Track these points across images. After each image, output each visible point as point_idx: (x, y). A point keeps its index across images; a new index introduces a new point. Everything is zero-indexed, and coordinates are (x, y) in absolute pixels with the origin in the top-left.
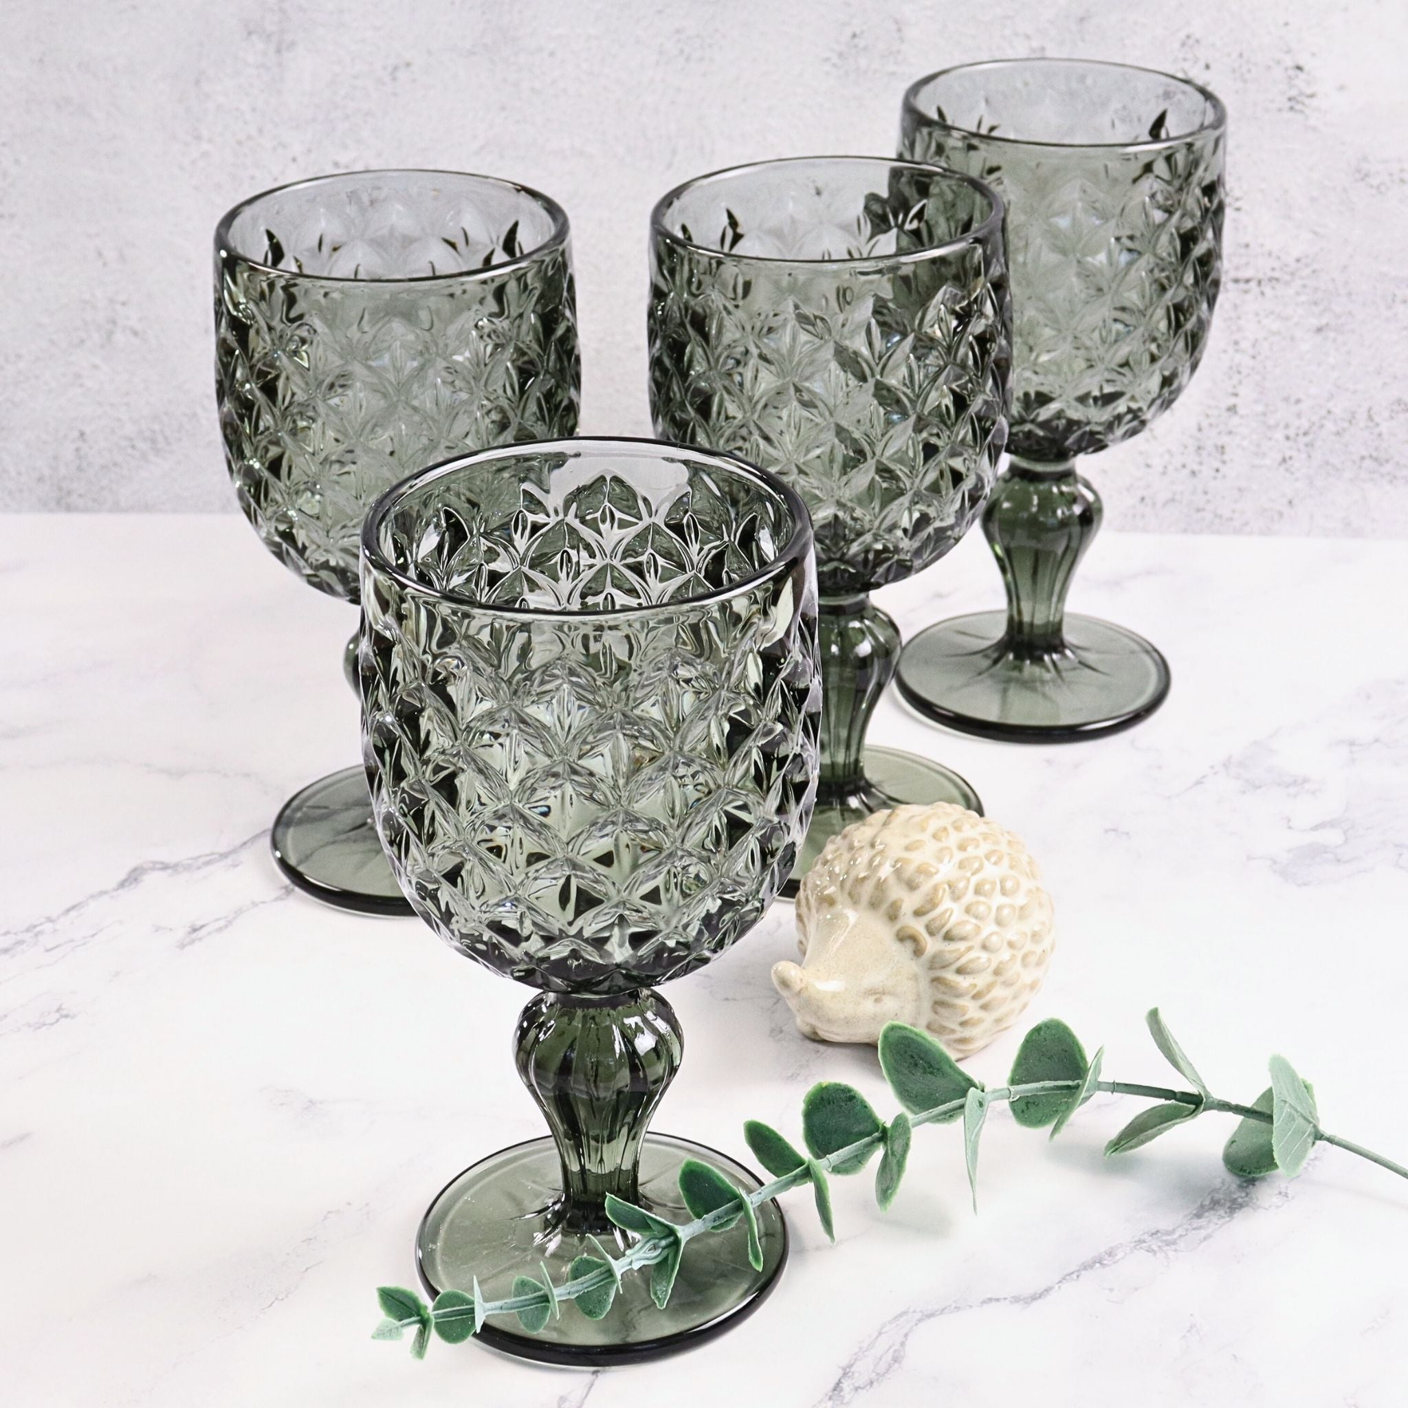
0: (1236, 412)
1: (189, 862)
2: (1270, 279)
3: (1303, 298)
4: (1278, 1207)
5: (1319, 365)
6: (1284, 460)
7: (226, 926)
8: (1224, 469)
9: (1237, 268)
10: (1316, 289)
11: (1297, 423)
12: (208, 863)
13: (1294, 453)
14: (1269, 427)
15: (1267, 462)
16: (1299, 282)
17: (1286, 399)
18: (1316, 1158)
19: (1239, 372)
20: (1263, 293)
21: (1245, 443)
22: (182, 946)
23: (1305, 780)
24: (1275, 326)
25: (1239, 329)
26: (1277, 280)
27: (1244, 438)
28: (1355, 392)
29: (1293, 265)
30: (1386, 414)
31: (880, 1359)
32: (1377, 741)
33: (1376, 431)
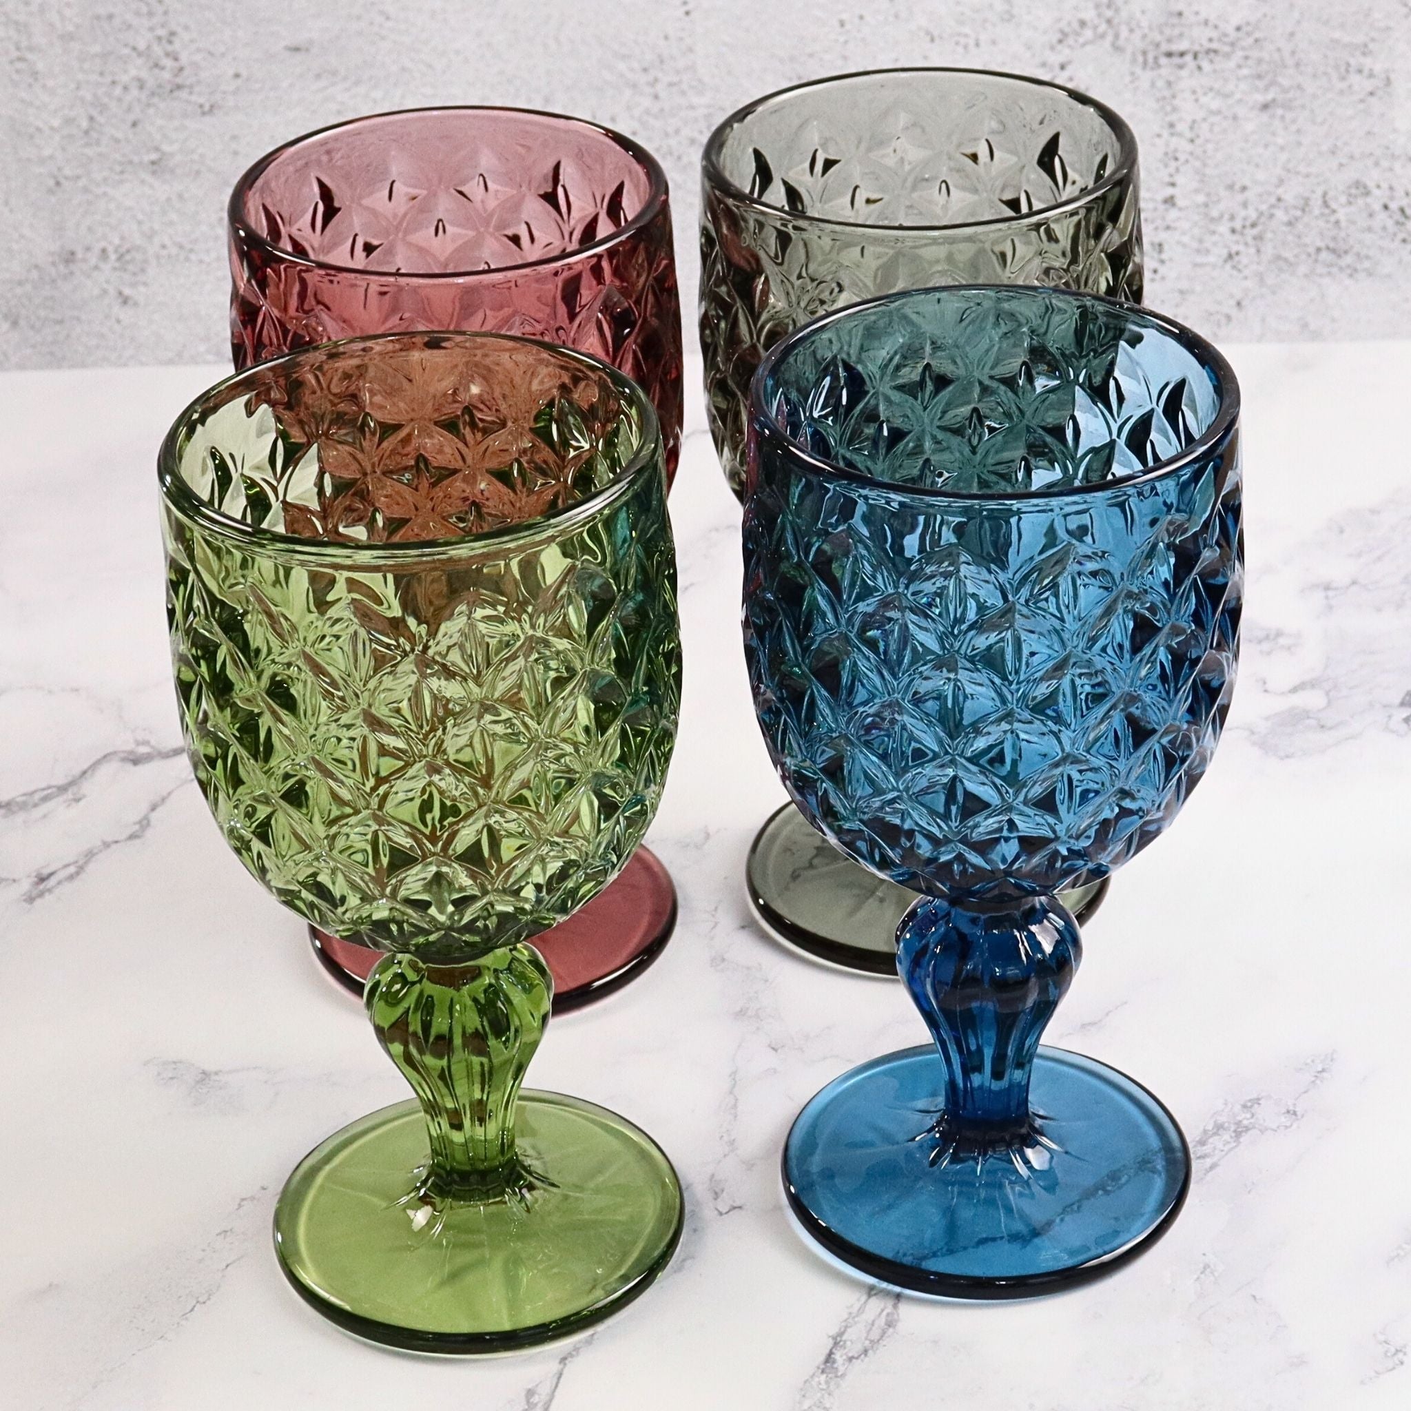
0: (1174, 205)
1: (24, 798)
2: (1208, 52)
3: (1245, 71)
4: (1286, 1127)
5: (1266, 146)
6: (1230, 256)
7: (78, 873)
8: (1162, 270)
9: (1169, 41)
10: (1260, 61)
11: (1243, 213)
12: (45, 799)
13: (1241, 248)
14: (1212, 220)
15: (1211, 259)
16: (1240, 54)
17: (1230, 187)
18: (1323, 1070)
19: (1176, 159)
20: (1199, 68)
21: (1185, 239)
22: (31, 900)
23: (1279, 634)
24: (1215, 104)
25: (1175, 109)
26: (1215, 52)
27: (1184, 233)
28: (1307, 176)
29: (1233, 35)
30: (1343, 199)
31: (873, 1324)
32: (1354, 583)
33: (1333, 219)
